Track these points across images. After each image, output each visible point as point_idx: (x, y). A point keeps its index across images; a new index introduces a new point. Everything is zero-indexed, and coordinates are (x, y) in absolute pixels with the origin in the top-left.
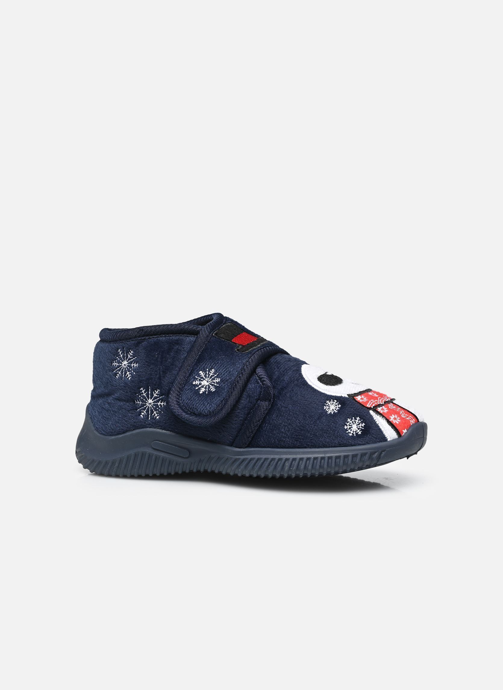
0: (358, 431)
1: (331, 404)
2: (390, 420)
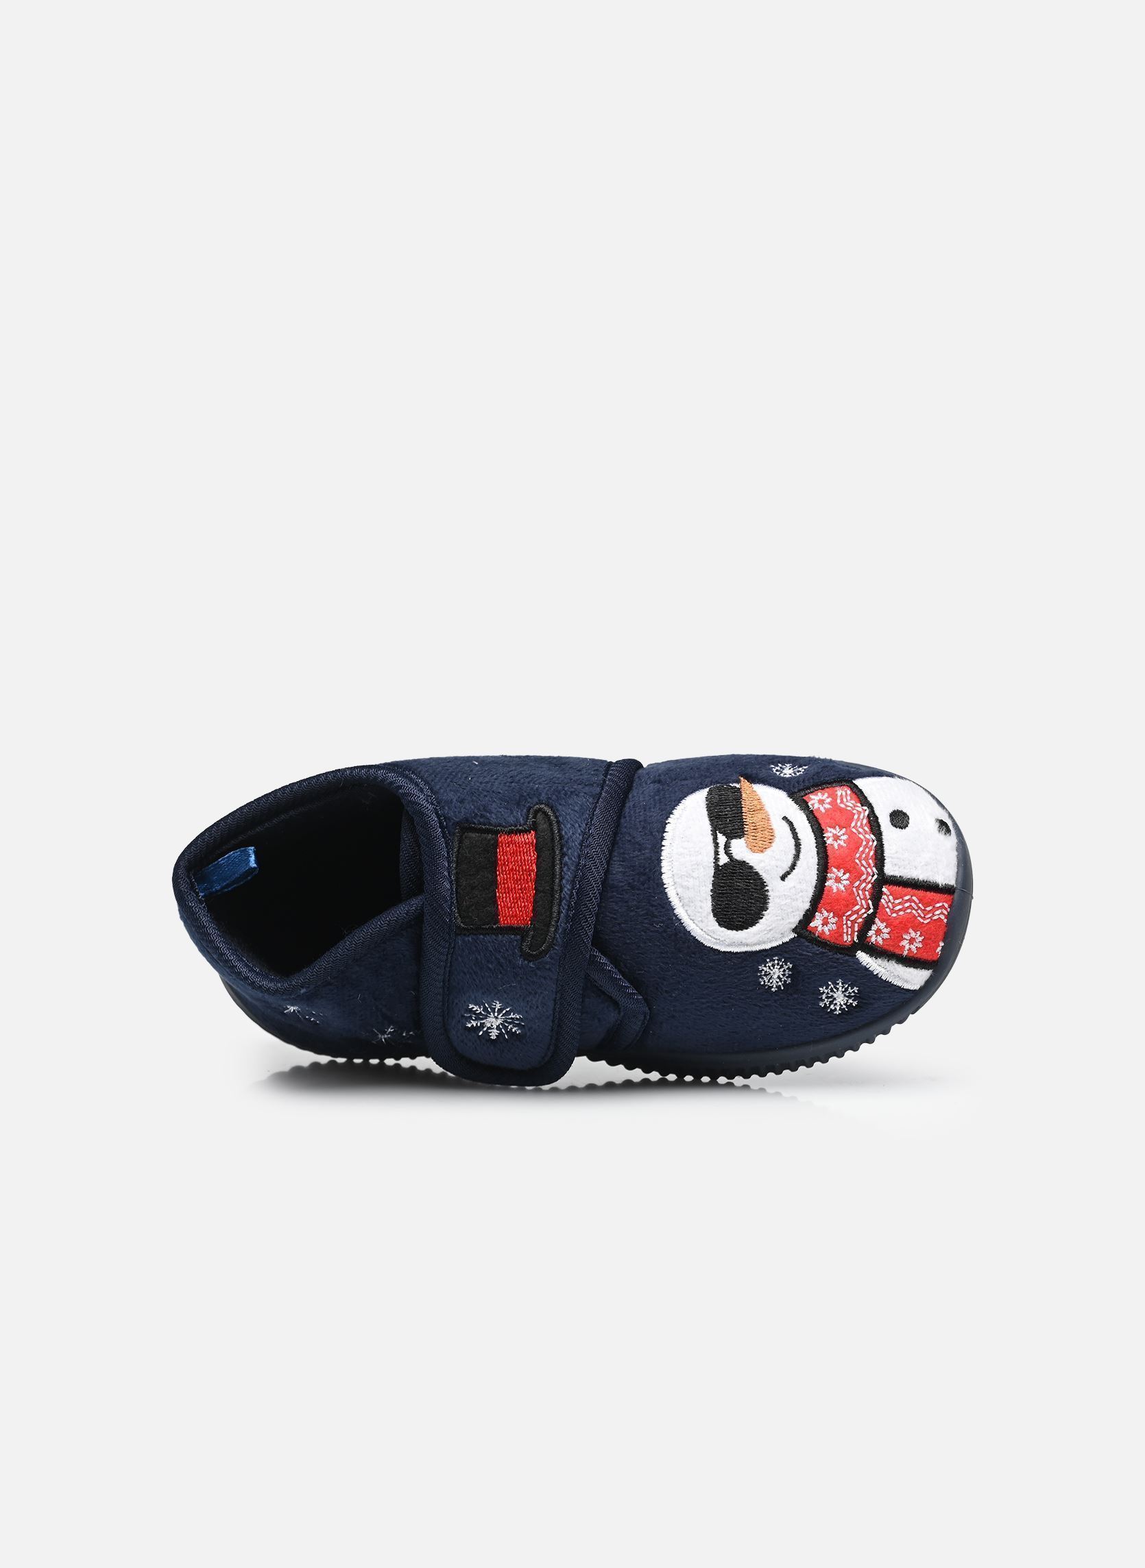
0: (850, 1001)
1: (770, 968)
2: (905, 953)
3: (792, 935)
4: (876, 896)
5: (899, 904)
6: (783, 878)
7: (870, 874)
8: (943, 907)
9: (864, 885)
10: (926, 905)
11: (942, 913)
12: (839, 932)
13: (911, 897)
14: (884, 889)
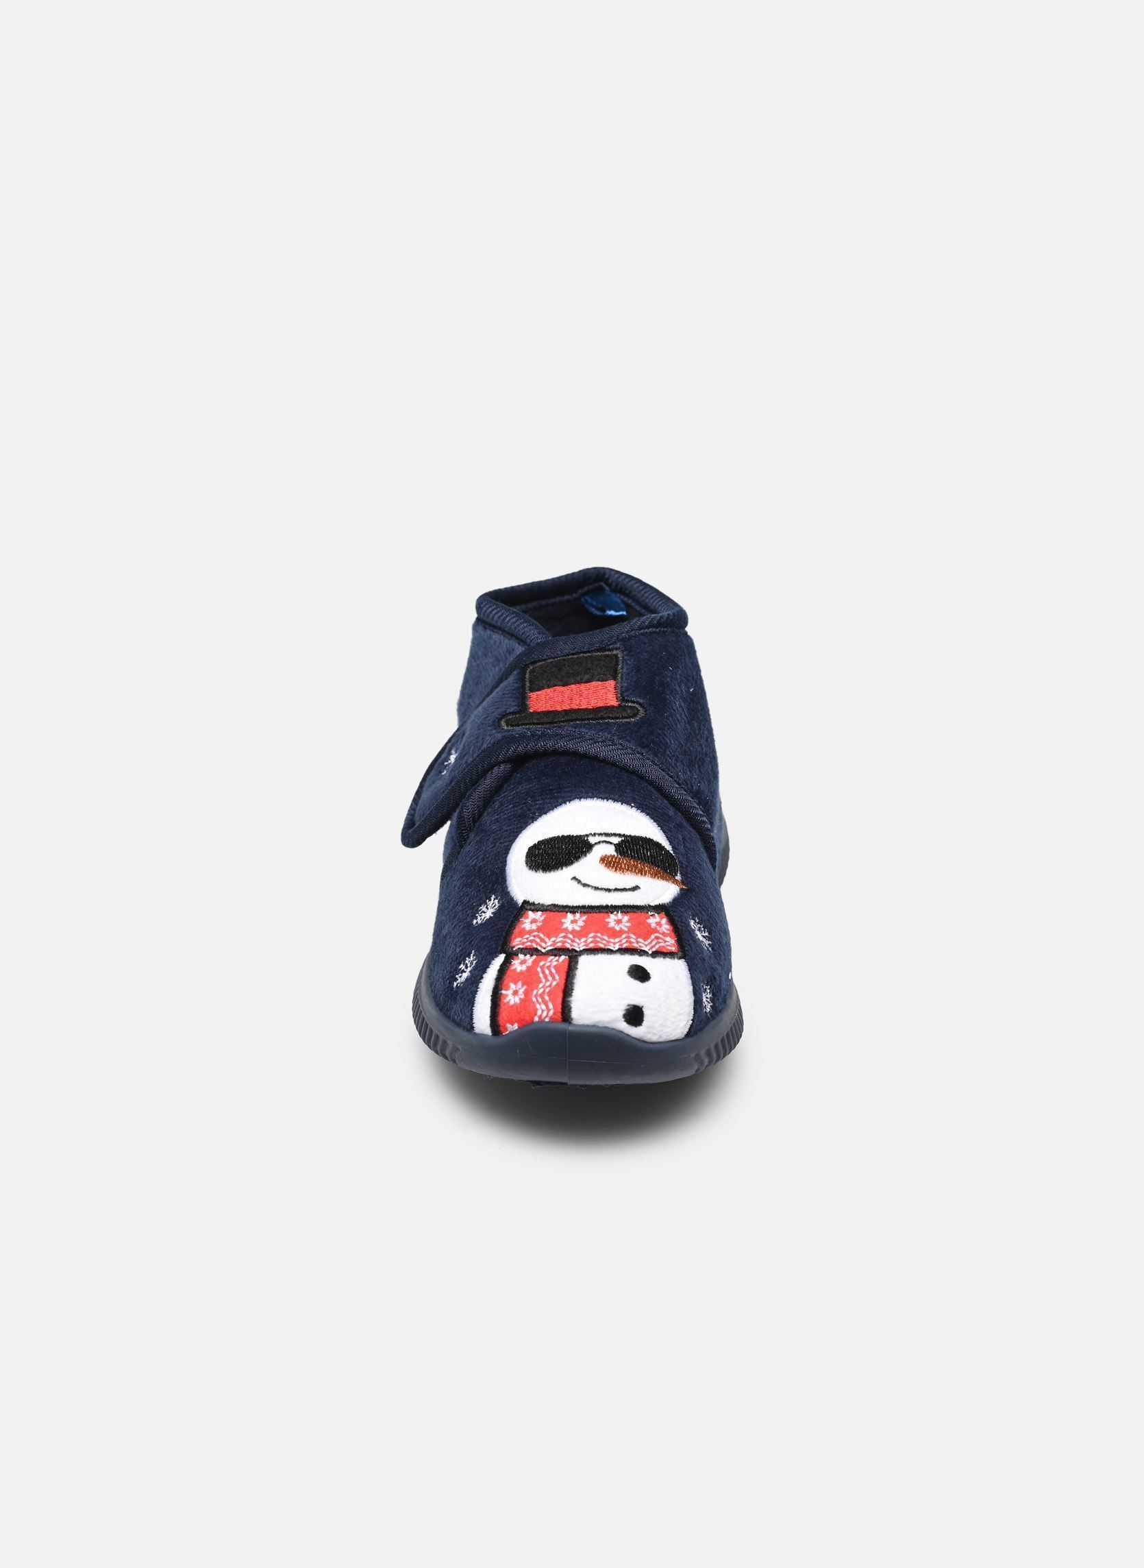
1: (492, 905)
2: (503, 992)
3: (520, 902)
4: (556, 952)
5: (551, 972)
6: (574, 878)
7: (579, 946)
8: (548, 1010)
9: (569, 941)
10: (549, 994)
11: (543, 1011)
12: (523, 933)
13: (557, 980)
14: (563, 958)
